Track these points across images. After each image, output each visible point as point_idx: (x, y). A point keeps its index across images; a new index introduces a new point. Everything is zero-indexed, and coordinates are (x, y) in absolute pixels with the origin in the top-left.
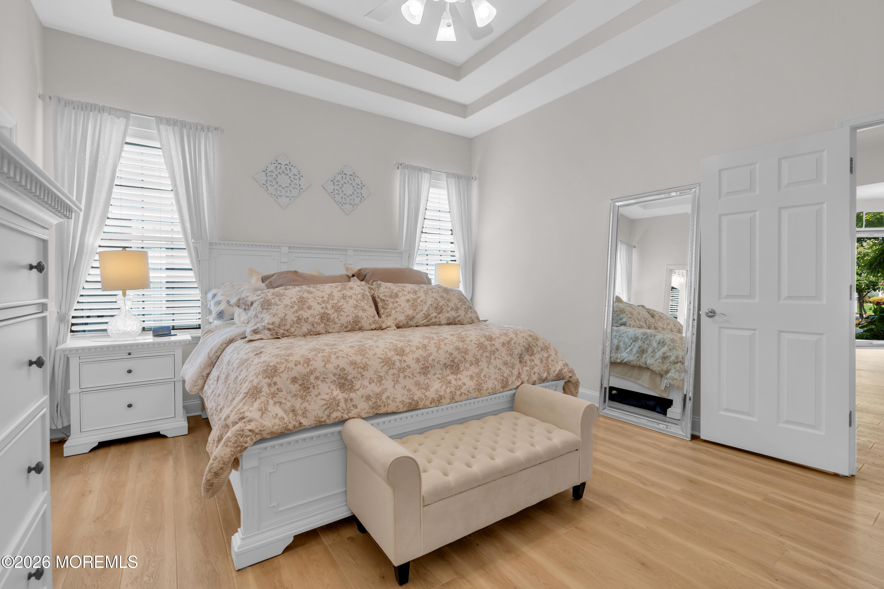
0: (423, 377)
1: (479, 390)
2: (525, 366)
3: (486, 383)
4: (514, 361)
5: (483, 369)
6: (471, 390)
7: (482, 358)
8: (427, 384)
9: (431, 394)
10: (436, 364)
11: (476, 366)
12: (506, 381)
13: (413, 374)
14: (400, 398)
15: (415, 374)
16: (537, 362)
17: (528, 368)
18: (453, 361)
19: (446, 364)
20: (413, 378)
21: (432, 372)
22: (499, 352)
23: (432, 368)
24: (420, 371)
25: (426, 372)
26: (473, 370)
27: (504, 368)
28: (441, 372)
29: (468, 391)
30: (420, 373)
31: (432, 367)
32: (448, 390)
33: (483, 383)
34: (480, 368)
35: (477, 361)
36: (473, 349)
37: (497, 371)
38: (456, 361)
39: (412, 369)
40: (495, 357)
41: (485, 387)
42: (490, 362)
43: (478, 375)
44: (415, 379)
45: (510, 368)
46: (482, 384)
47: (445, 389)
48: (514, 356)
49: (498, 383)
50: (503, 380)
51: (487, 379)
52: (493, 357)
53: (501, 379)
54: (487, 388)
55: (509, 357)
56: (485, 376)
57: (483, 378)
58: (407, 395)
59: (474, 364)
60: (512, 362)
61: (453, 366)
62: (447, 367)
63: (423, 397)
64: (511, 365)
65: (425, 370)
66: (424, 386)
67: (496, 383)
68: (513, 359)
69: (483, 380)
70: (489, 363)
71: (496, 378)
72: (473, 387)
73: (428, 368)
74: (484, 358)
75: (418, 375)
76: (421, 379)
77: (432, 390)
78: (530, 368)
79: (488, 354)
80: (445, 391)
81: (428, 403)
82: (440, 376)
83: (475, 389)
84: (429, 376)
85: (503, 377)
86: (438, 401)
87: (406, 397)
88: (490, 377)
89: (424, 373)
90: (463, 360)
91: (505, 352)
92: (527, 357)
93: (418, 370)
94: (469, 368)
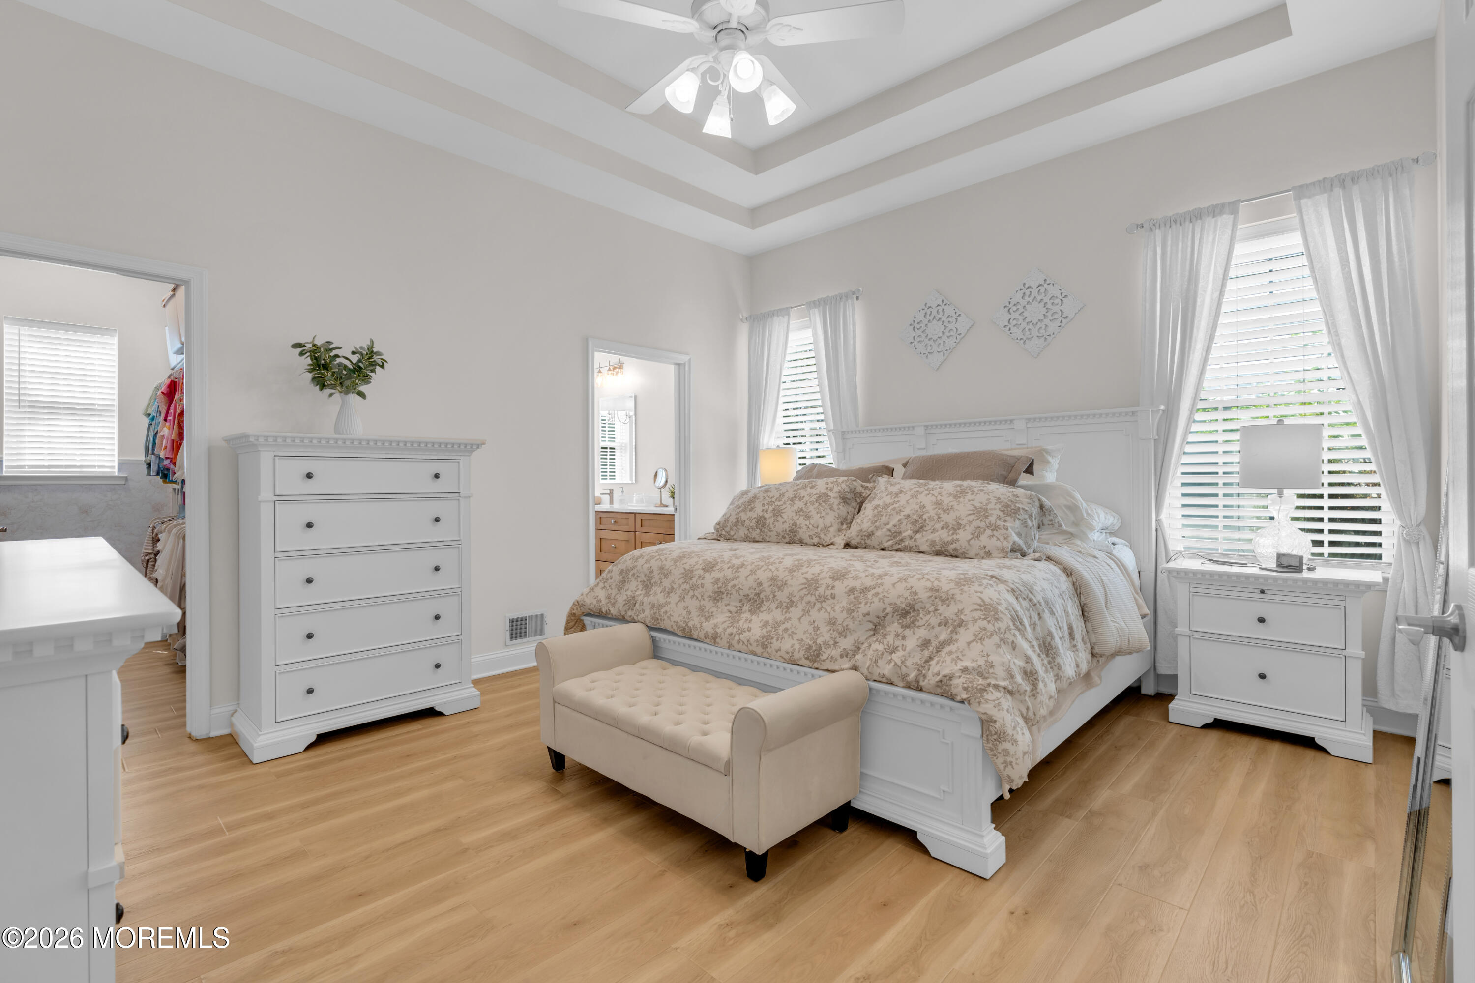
0: (711, 603)
1: (764, 647)
2: (880, 642)
3: (780, 641)
4: (851, 624)
5: (790, 619)
6: (752, 641)
7: (799, 602)
8: (712, 613)
9: (708, 627)
10: (734, 592)
11: (784, 611)
12: (815, 650)
13: (702, 596)
14: (675, 618)
15: (705, 597)
16: (912, 642)
17: (880, 647)
18: (758, 595)
19: (748, 595)
20: (700, 601)
21: (725, 601)
22: (835, 601)
23: (727, 596)
24: (711, 594)
25: (717, 598)
26: (778, 615)
27: (824, 629)
28: (739, 604)
29: (748, 641)
30: (710, 597)
31: (727, 593)
32: (729, 630)
33: (775, 639)
34: (788, 615)
35: (791, 604)
36: (795, 584)
37: (811, 629)
38: (762, 596)
39: (704, 590)
40: (822, 607)
41: (776, 644)
42: (808, 612)
43: (776, 625)
44: (702, 602)
45: (835, 632)
46: (772, 638)
47: (726, 627)
48: (855, 614)
49: (800, 648)
50: (811, 647)
51: (786, 635)
52: (818, 605)
53: (808, 645)
54: (777, 648)
55: (845, 615)
56: (786, 630)
57: (780, 632)
58: (684, 618)
59: (783, 607)
60: (845, 624)
61: (756, 601)
62: (749, 601)
63: (699, 626)
64: (840, 629)
65: (718, 596)
66: (707, 614)
67: (797, 646)
68: (849, 619)
69: (778, 634)
71: (802, 640)
72: (757, 637)
73: (723, 593)
74: (804, 602)
75: (707, 599)
76: (708, 604)
77: (713, 621)
78: (885, 649)
79: (813, 599)
80: (725, 630)
81: (702, 635)
82: (733, 609)
83: (757, 641)
84: (719, 604)
85: (813, 643)
86: (714, 639)
87: (682, 618)
88: (794, 635)
89: (715, 599)
90: (771, 596)
91: (844, 603)
92: (894, 627)
93: (710, 593)
94: (772, 611)
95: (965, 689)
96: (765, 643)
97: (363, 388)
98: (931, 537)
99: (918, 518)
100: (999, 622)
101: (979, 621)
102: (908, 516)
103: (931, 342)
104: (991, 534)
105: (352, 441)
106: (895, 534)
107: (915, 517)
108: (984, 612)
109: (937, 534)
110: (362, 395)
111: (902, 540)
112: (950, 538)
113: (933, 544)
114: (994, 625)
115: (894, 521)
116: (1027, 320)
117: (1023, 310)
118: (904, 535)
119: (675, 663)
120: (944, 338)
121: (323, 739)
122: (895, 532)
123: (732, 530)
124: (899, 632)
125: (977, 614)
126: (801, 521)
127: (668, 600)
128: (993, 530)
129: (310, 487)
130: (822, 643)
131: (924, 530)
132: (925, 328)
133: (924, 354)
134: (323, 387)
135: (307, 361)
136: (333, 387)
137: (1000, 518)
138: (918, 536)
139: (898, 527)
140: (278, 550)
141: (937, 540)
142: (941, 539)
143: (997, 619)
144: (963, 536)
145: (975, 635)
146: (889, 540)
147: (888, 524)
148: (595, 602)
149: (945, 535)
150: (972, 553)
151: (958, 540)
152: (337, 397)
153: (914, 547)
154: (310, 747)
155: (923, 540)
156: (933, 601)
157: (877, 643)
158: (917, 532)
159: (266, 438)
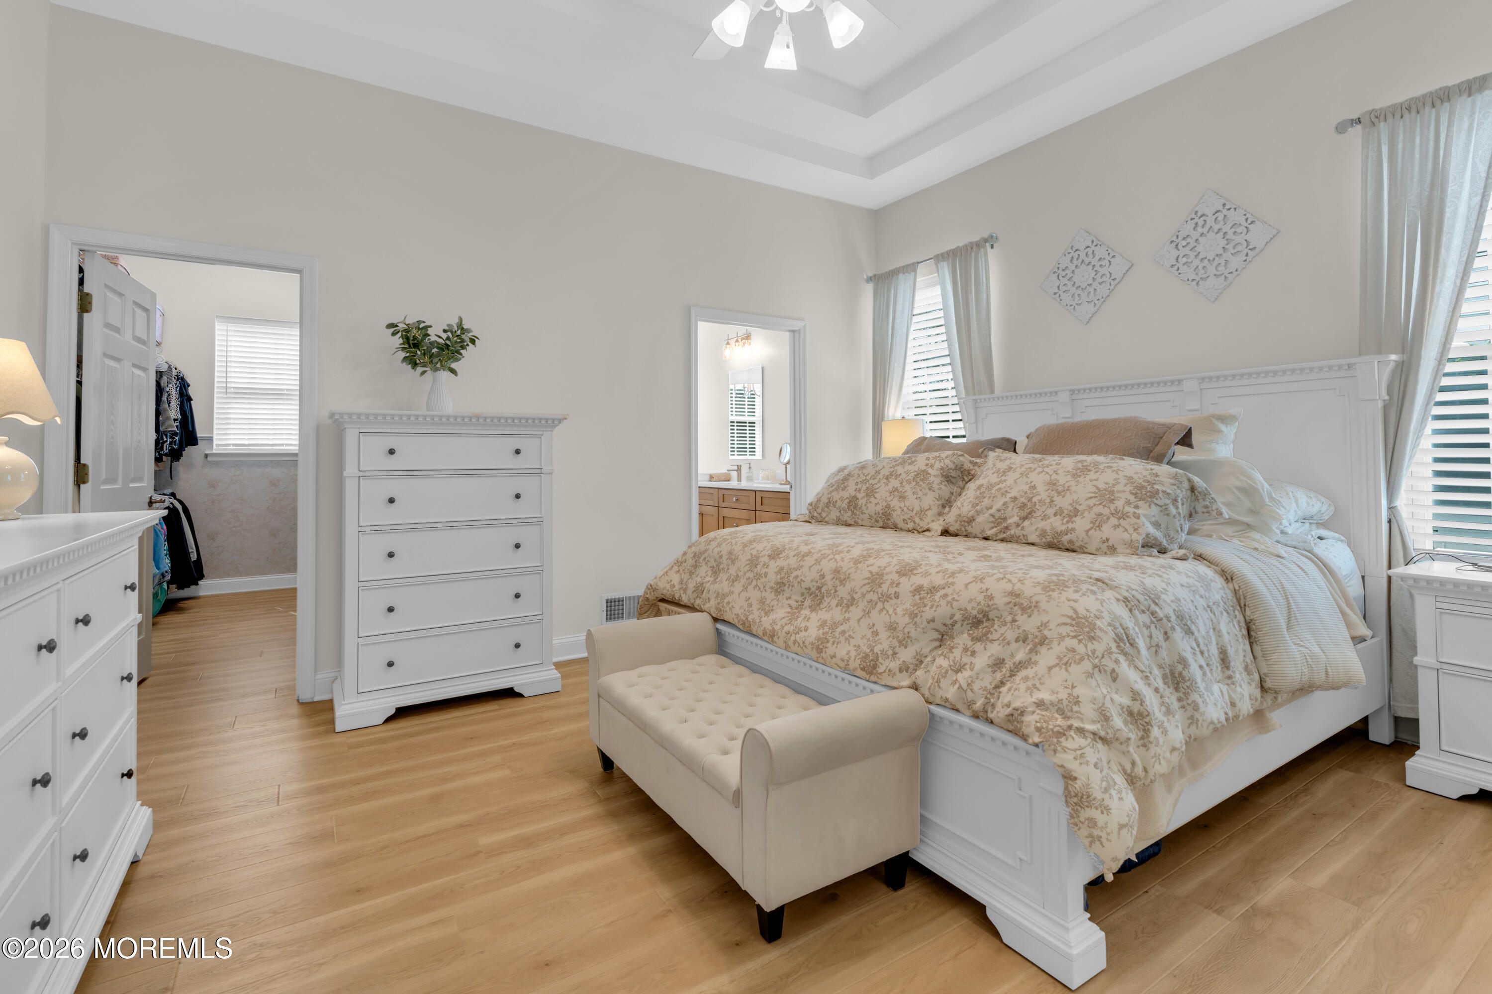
0: (773, 596)
1: (820, 651)
2: (945, 656)
3: (835, 645)
4: (913, 630)
5: (848, 620)
6: (807, 643)
7: (861, 600)
8: (773, 606)
9: (766, 622)
10: (796, 584)
11: (844, 610)
12: (872, 660)
13: (764, 587)
14: (737, 610)
15: (767, 588)
16: (982, 660)
17: (945, 663)
18: (819, 588)
19: (809, 589)
20: (761, 592)
21: (787, 595)
22: (898, 601)
23: (788, 588)
24: (774, 586)
25: (779, 590)
26: (837, 614)
27: (883, 635)
28: (800, 599)
29: (804, 642)
30: (772, 588)
31: (789, 585)
32: (786, 628)
33: (831, 642)
34: (847, 615)
35: (852, 602)
36: (859, 578)
37: (869, 635)
38: (823, 590)
39: (766, 580)
40: (884, 608)
41: (831, 649)
42: (869, 612)
43: (835, 625)
44: (764, 594)
45: (895, 640)
46: (828, 642)
47: (784, 624)
48: (918, 620)
49: (856, 656)
50: (867, 655)
51: (842, 639)
52: (880, 606)
53: (865, 653)
54: (832, 654)
55: (907, 619)
56: (843, 633)
57: (837, 634)
58: (745, 611)
59: (843, 605)
60: (906, 630)
61: (817, 596)
62: (811, 595)
63: (758, 621)
64: (901, 636)
65: (779, 588)
66: (767, 608)
67: (853, 654)
68: (911, 625)
69: (834, 637)
70: (867, 613)
71: (859, 646)
72: (812, 639)
73: (785, 585)
74: (865, 601)
75: (769, 590)
76: (769, 596)
77: (772, 616)
78: (950, 666)
79: (875, 597)
80: (783, 627)
81: (760, 633)
82: (794, 604)
83: (812, 644)
84: (780, 597)
85: (871, 651)
86: (771, 636)
87: (742, 611)
88: (851, 640)
89: (776, 591)
90: (833, 591)
91: (908, 605)
92: (963, 639)
93: (772, 584)
94: (832, 609)
95: (1038, 730)
96: (820, 646)
97: (454, 365)
98: (1042, 524)
99: (1026, 501)
100: (1094, 642)
101: (1067, 639)
102: (1015, 499)
103: (1080, 291)
104: (1117, 523)
105: (440, 417)
106: (999, 520)
107: (1023, 500)
108: (1075, 628)
109: (1049, 521)
110: (453, 371)
111: (1007, 528)
112: (1064, 528)
113: (1043, 533)
114: (1086, 646)
115: (998, 505)
116: (1201, 256)
117: (1196, 244)
118: (1010, 521)
119: (737, 661)
120: (1095, 285)
121: (402, 713)
122: (1000, 518)
123: (824, 511)
124: (968, 646)
125: (1065, 630)
126: (895, 503)
127: (732, 589)
128: (1119, 519)
129: (392, 463)
130: (879, 652)
131: (1032, 517)
132: (1072, 275)
133: (1071, 305)
134: (415, 365)
135: (398, 340)
136: (424, 365)
137: (1131, 503)
138: (1026, 523)
139: (1002, 512)
140: (361, 524)
141: (1048, 528)
142: (1053, 528)
143: (1092, 639)
144: (1081, 525)
145: (1059, 657)
146: (992, 528)
147: (991, 508)
148: (668, 587)
149: (1057, 523)
150: (1092, 548)
151: (1073, 530)
152: (429, 373)
153: (1021, 537)
154: (389, 720)
155: (1031, 530)
156: (1011, 609)
157: (942, 657)
158: (1024, 518)
159: (350, 415)
